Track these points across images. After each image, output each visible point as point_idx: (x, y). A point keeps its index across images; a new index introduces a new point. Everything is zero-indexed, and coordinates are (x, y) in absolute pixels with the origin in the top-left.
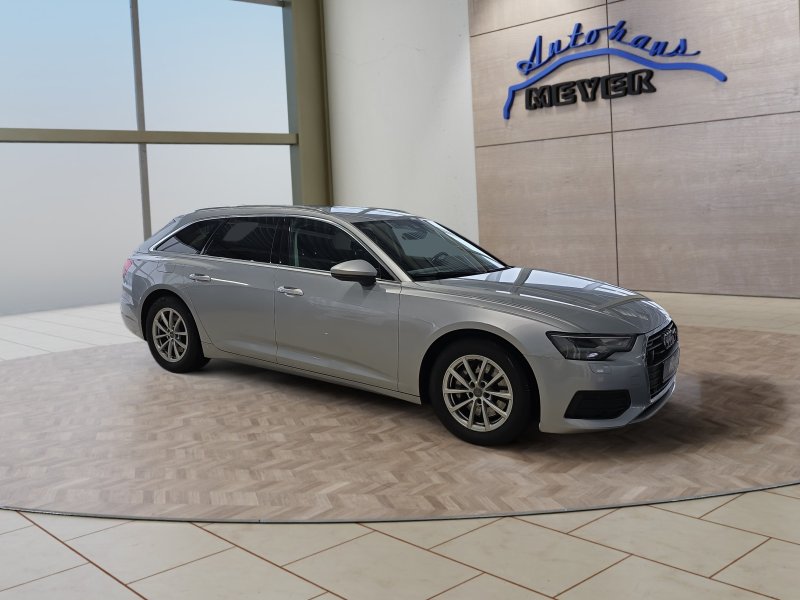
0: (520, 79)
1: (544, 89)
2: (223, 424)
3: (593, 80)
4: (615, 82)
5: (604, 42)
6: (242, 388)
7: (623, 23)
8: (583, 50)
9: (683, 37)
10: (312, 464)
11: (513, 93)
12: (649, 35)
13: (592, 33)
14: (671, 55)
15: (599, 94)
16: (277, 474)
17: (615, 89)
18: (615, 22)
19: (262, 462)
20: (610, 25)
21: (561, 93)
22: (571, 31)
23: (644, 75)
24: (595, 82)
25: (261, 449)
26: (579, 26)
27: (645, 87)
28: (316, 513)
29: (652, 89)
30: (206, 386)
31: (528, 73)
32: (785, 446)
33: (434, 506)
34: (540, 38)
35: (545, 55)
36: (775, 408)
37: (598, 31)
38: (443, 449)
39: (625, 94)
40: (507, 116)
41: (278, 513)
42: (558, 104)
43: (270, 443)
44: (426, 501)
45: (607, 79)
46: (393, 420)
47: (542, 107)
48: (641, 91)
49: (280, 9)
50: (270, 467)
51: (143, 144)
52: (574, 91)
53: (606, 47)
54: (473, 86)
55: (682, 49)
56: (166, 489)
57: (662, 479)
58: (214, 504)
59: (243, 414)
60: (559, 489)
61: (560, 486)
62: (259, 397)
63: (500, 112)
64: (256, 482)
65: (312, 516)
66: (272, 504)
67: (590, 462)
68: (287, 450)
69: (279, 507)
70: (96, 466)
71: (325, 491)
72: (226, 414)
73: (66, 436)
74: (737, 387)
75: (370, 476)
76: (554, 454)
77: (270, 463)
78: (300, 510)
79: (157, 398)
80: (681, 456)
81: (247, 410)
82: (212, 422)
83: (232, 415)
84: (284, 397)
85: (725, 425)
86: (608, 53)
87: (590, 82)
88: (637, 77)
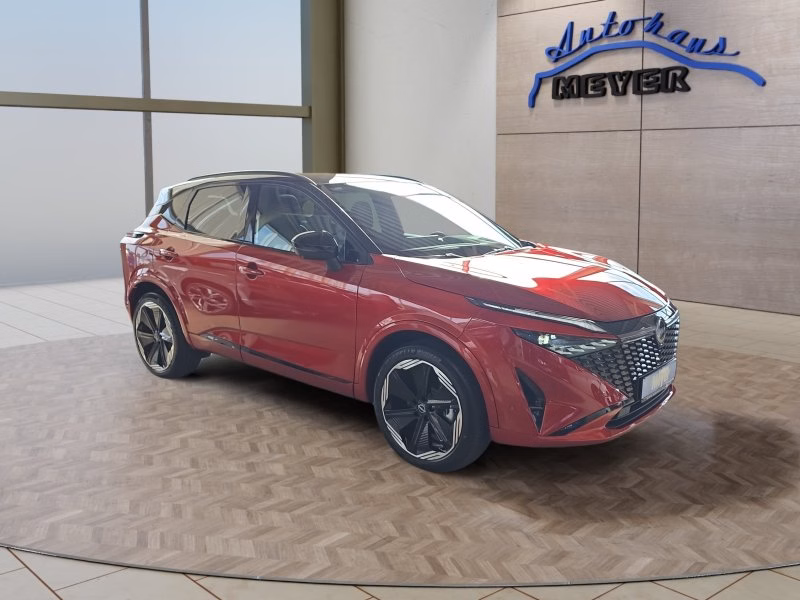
0: (548, 66)
1: (572, 78)
2: (221, 448)
3: (624, 73)
4: (647, 78)
5: (639, 34)
7: (661, 15)
8: (616, 41)
9: (722, 36)
11: (540, 80)
12: (687, 30)
13: (627, 23)
14: (710, 53)
15: (630, 88)
16: (275, 517)
17: (648, 84)
18: (652, 14)
19: (260, 500)
20: (646, 16)
21: (590, 85)
22: (605, 19)
23: (679, 73)
24: (626, 76)
25: (260, 483)
26: (614, 15)
27: (678, 85)
28: (315, 571)
29: (687, 88)
30: (205, 397)
31: (556, 60)
33: (434, 569)
34: (572, 24)
37: (633, 22)
38: (446, 496)
39: (657, 91)
40: (532, 104)
42: (586, 95)
43: (270, 476)
44: (426, 563)
45: (639, 74)
47: (569, 97)
48: (674, 89)
50: (268, 509)
51: (147, 112)
52: (604, 83)
53: (641, 39)
56: (161, 530)
57: (668, 550)
58: (209, 552)
59: (243, 436)
60: (563, 556)
61: (564, 552)
62: (260, 415)
63: (526, 99)
64: (253, 526)
65: (308, 575)
66: (269, 557)
67: (596, 522)
68: (286, 486)
69: (276, 561)
70: (90, 495)
71: (324, 543)
72: (225, 435)
73: (59, 453)
74: (753, 433)
75: (369, 526)
76: (560, 510)
77: (268, 503)
78: (298, 566)
79: (154, 409)
80: (690, 520)
81: (247, 431)
82: (210, 444)
83: (231, 436)
84: (285, 416)
85: (737, 483)
86: (642, 46)
87: (622, 75)
88: (671, 73)
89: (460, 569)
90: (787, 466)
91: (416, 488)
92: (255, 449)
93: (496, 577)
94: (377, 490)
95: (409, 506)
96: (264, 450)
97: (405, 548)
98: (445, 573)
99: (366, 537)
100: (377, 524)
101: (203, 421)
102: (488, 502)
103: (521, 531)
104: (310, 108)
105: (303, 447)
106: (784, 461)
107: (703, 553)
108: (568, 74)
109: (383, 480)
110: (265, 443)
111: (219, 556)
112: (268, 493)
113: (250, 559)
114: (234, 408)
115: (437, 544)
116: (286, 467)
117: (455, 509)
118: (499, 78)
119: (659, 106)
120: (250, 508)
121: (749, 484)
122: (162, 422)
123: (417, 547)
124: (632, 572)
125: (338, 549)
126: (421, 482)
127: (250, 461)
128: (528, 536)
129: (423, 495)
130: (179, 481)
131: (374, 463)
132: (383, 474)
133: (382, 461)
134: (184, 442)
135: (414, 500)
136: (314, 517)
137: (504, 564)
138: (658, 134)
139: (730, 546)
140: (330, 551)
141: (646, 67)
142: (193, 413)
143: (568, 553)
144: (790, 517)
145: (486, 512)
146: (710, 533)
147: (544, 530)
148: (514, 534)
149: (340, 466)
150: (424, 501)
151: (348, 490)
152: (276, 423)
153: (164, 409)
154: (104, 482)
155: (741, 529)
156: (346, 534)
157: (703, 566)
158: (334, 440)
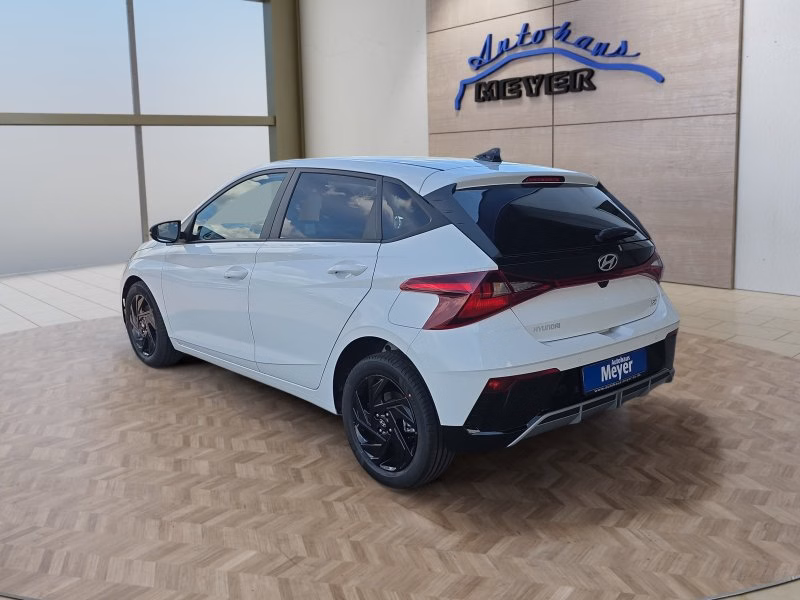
4: (558, 80)
5: (549, 42)
9: (624, 40)
13: (538, 32)
15: (543, 90)
17: (558, 86)
21: (508, 88)
23: (585, 74)
26: (527, 26)
27: (585, 85)
31: (478, 68)
34: (491, 36)
37: (544, 31)
39: (567, 91)
45: (550, 77)
48: (581, 88)
52: (519, 86)
53: (551, 46)
58: (107, 580)
59: (179, 428)
61: (478, 578)
63: (452, 103)
67: (513, 535)
68: (206, 488)
72: (164, 427)
74: (667, 416)
76: (476, 520)
79: (107, 397)
80: (611, 531)
81: (185, 421)
82: (146, 437)
83: (170, 428)
84: (223, 404)
87: (534, 79)
90: (707, 458)
91: (333, 489)
92: (187, 443)
94: (295, 494)
95: (323, 514)
96: (195, 443)
97: (309, 574)
99: (272, 558)
100: (286, 540)
101: (147, 411)
102: (403, 509)
103: (433, 547)
104: (275, 118)
107: (628, 580)
108: (487, 80)
109: (302, 481)
110: (198, 435)
112: (187, 497)
114: (180, 395)
116: (212, 465)
118: (429, 86)
119: (569, 105)
120: (164, 518)
121: (669, 481)
122: (109, 412)
123: (322, 573)
125: (241, 574)
126: (339, 482)
127: (180, 456)
128: (441, 555)
129: (339, 500)
130: (105, 484)
131: (298, 458)
134: (123, 435)
136: (225, 529)
138: (568, 129)
140: (233, 579)
142: (140, 401)
144: (717, 526)
146: (634, 550)
147: (458, 547)
148: (427, 552)
149: (264, 463)
150: (339, 507)
152: (212, 412)
153: (117, 397)
154: (34, 485)
156: (252, 553)
158: (264, 431)
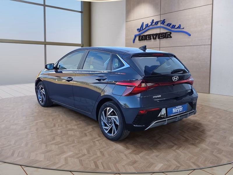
0: (137, 33)
1: (143, 36)
2: (46, 125)
3: (156, 34)
6: (56, 112)
7: (165, 20)
8: (153, 26)
10: (64, 144)
11: (136, 36)
12: (171, 23)
14: (177, 28)
16: (53, 147)
18: (162, 19)
19: (51, 141)
20: (161, 20)
22: (151, 21)
24: (156, 35)
25: (53, 136)
28: (59, 166)
29: (171, 37)
30: (47, 111)
32: (207, 149)
33: (95, 166)
35: (144, 27)
36: (202, 133)
38: (103, 141)
40: (134, 42)
41: (48, 165)
42: (147, 40)
43: (56, 134)
44: (94, 163)
46: (92, 128)
47: (142, 40)
49: (80, 13)
50: (52, 144)
51: (45, 45)
54: (126, 34)
55: (179, 27)
56: (19, 150)
57: (168, 161)
60: (135, 163)
62: (59, 116)
64: (46, 150)
65: (57, 167)
66: (47, 161)
69: (49, 162)
70: (5, 139)
71: (65, 156)
73: (3, 126)
75: (79, 150)
77: (53, 142)
78: (55, 164)
85: (188, 139)
86: (160, 27)
88: (167, 34)
89: (103, 166)
93: (114, 170)
98: (99, 168)
105: (68, 125)
106: (201, 132)
111: (33, 160)
113: (41, 161)
115: (98, 157)
117: (105, 145)
124: (157, 169)
132: (87, 134)
133: (88, 130)
135: (94, 142)
137: (117, 165)
139: (187, 160)
141: (161, 32)
143: (137, 161)
145: (114, 147)
151: (76, 139)
155: (190, 155)
157: (179, 167)
